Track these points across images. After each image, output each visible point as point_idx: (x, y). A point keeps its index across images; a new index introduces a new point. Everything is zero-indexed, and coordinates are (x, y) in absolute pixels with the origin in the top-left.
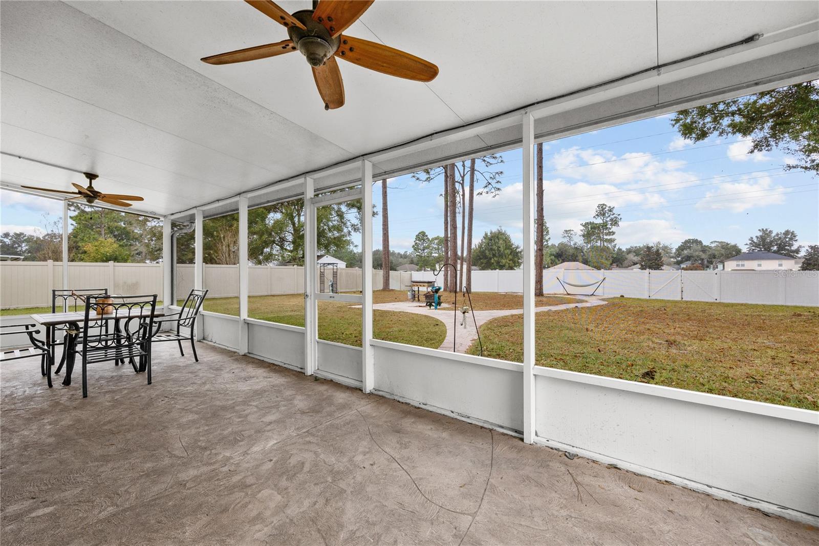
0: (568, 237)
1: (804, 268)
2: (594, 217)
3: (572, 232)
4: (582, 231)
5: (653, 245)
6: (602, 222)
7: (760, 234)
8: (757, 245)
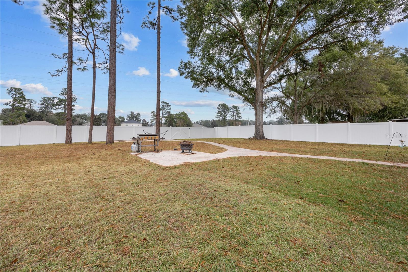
0: (29, 104)
1: (143, 126)
2: (59, 95)
3: (33, 101)
4: (41, 101)
5: (88, 114)
6: (65, 98)
7: (131, 113)
8: (129, 118)
